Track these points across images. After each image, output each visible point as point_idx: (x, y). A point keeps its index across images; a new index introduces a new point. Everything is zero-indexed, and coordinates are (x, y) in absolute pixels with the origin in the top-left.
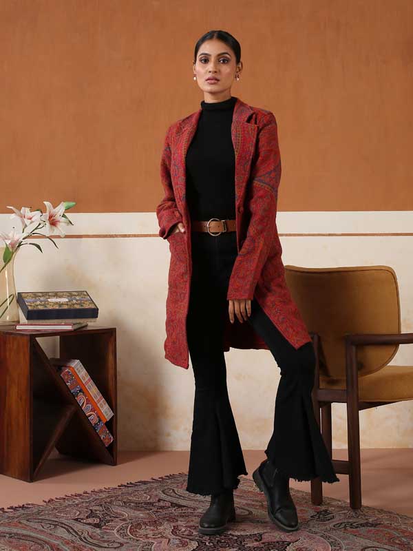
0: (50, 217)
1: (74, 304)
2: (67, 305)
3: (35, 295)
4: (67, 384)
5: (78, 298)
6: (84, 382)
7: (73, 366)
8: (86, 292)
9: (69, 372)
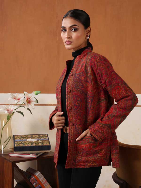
0: (27, 99)
1: (39, 143)
2: (35, 143)
3: (21, 136)
4: (33, 185)
5: (42, 139)
6: (43, 183)
7: (37, 175)
8: (47, 134)
9: (34, 179)
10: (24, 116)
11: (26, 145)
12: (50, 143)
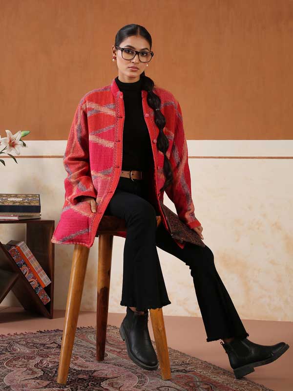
0: (10, 141)
1: (24, 203)
2: (19, 203)
4: (13, 258)
6: (27, 258)
7: (19, 246)
8: (39, 195)
9: (15, 250)
10: (4, 165)
11: (6, 204)
12: (40, 204)
